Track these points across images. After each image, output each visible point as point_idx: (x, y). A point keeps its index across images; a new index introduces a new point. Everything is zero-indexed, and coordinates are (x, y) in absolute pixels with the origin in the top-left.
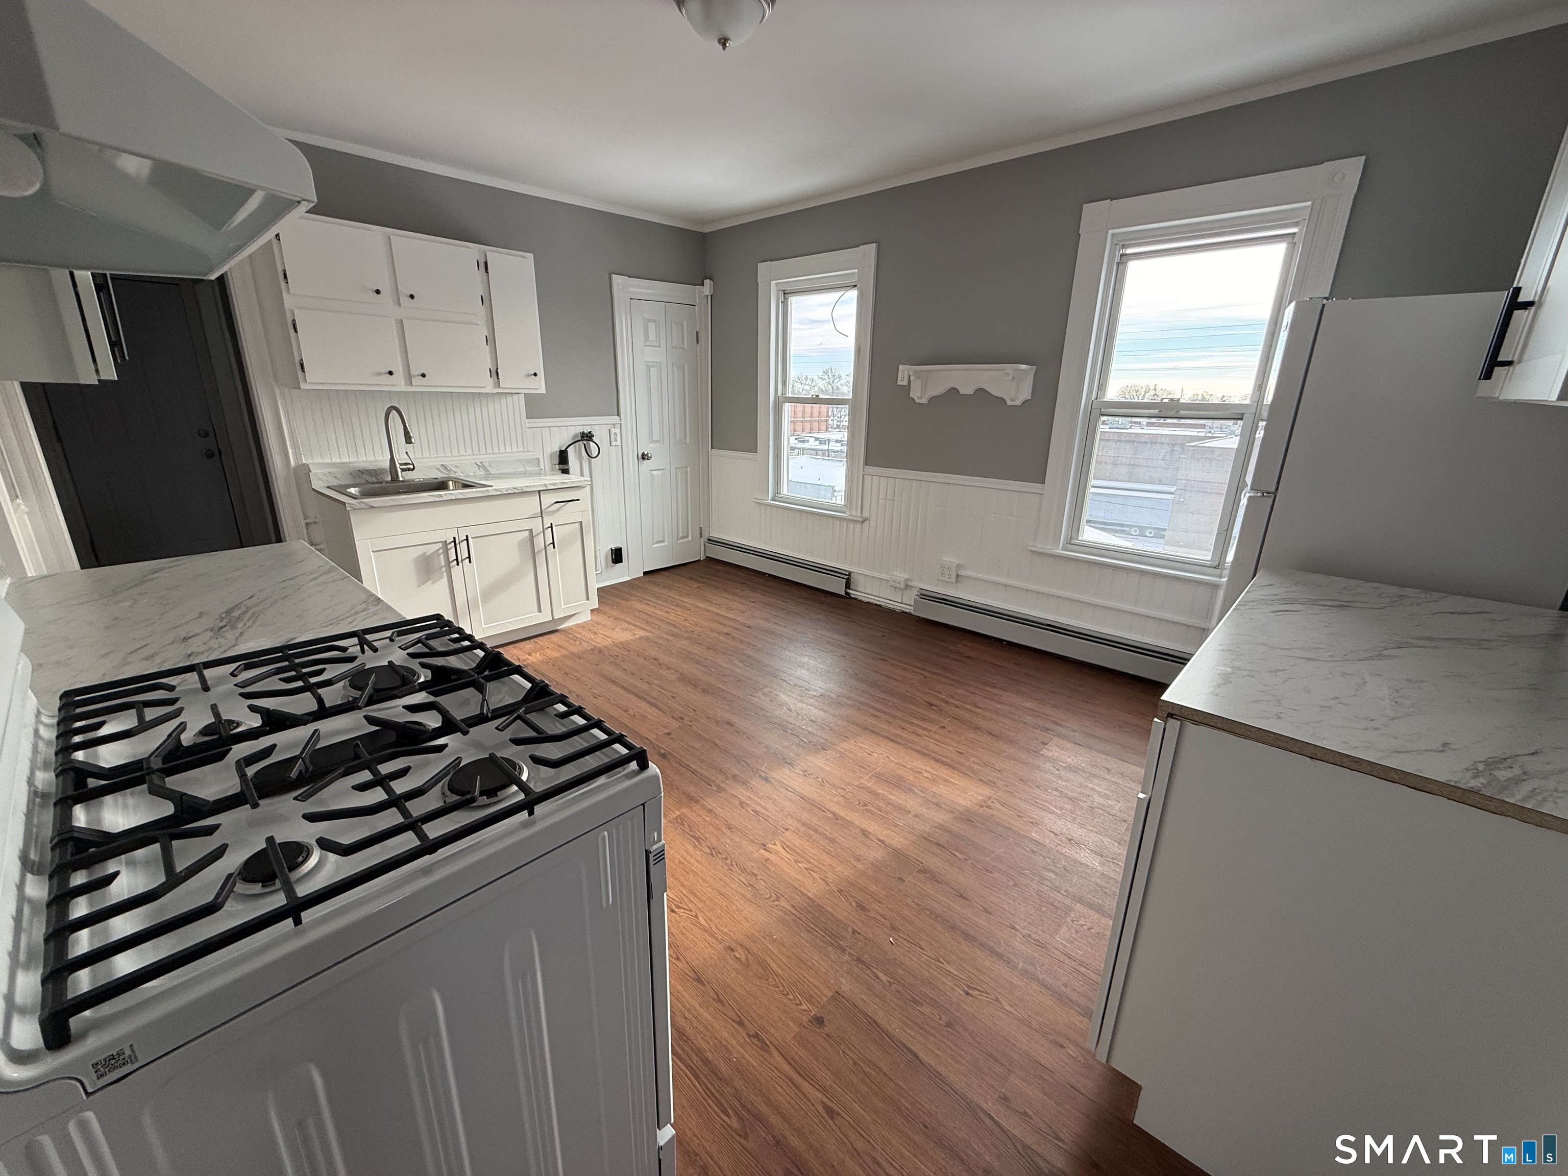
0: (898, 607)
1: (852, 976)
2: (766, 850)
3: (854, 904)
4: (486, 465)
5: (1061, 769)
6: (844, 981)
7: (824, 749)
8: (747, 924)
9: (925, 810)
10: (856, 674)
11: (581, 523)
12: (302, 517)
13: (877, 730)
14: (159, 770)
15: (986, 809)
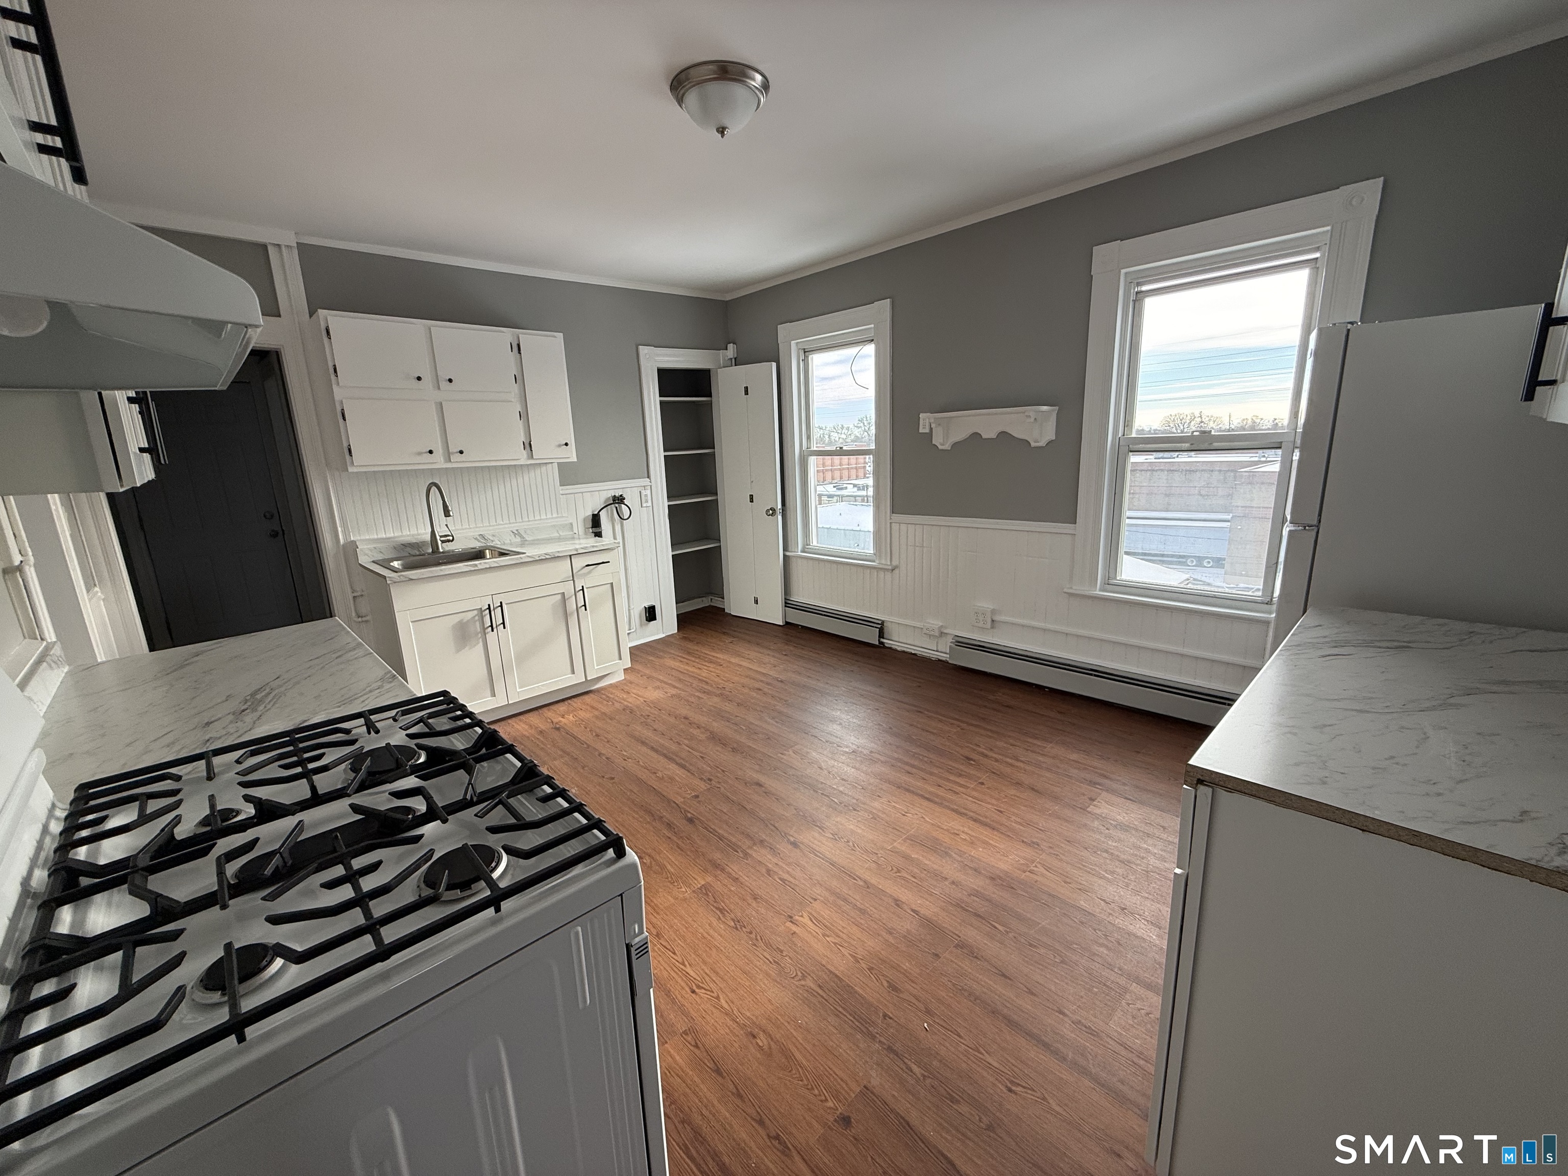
0: (934, 655)
1: (882, 1068)
2: (791, 922)
3: (885, 984)
4: (522, 532)
5: (1111, 827)
6: (873, 1073)
7: (855, 810)
8: (770, 1007)
9: (963, 877)
10: (891, 728)
11: (612, 584)
12: (349, 590)
13: (912, 789)
14: (143, 869)
15: (1028, 873)
